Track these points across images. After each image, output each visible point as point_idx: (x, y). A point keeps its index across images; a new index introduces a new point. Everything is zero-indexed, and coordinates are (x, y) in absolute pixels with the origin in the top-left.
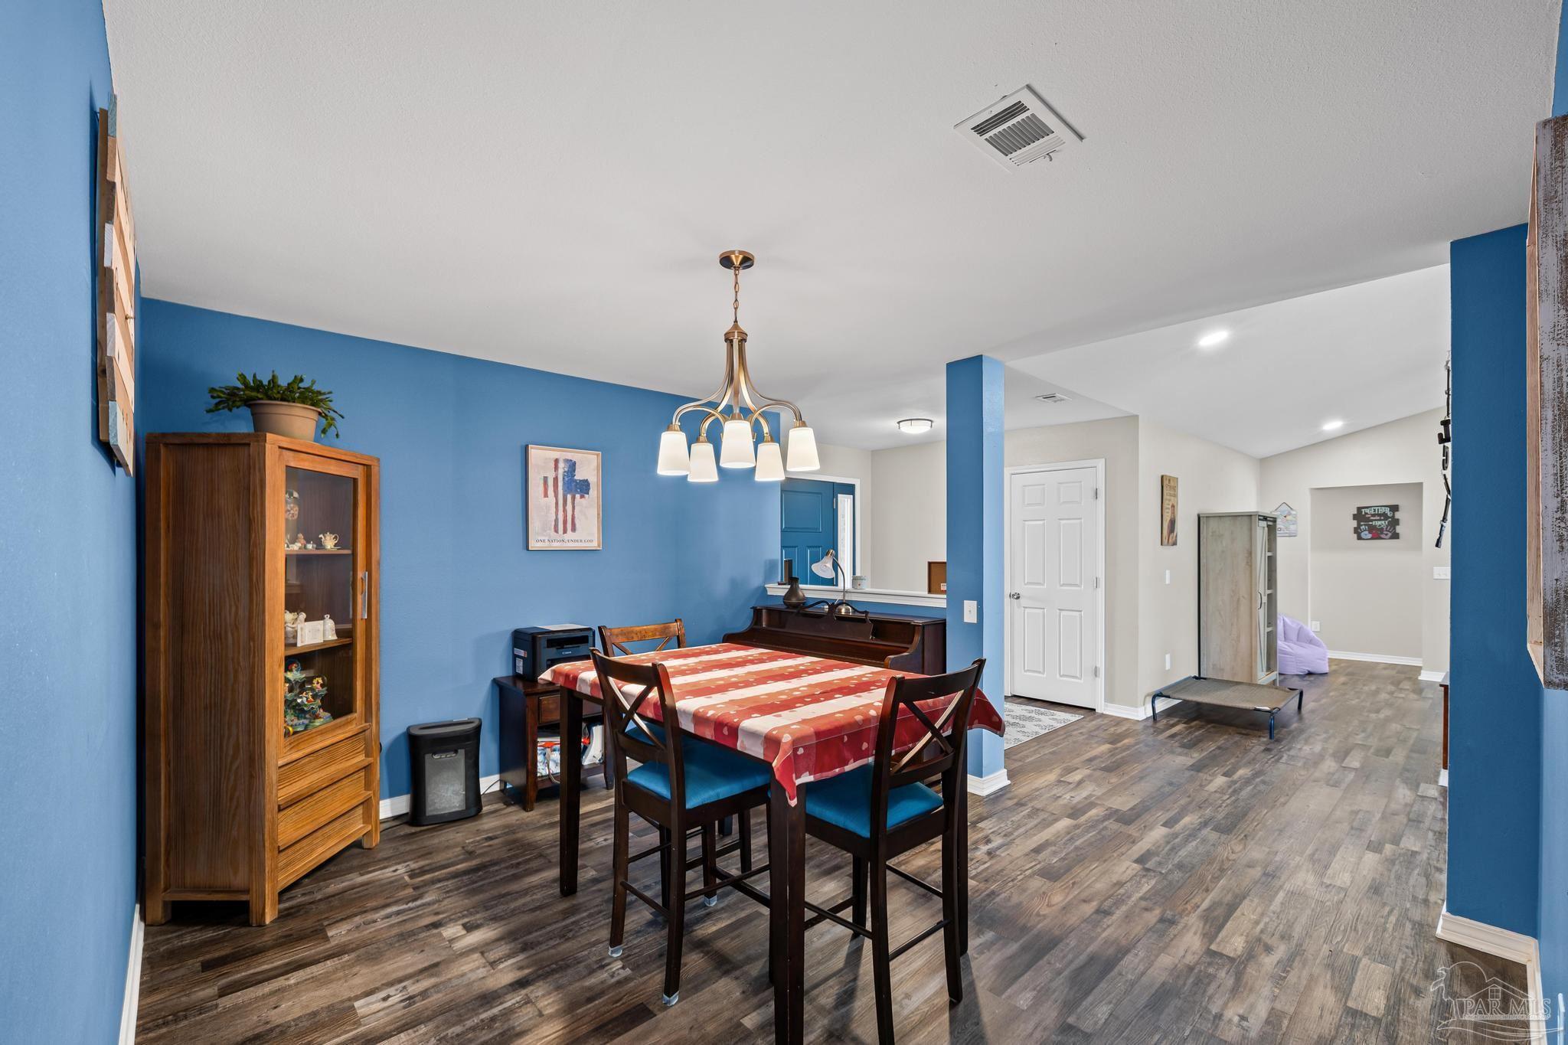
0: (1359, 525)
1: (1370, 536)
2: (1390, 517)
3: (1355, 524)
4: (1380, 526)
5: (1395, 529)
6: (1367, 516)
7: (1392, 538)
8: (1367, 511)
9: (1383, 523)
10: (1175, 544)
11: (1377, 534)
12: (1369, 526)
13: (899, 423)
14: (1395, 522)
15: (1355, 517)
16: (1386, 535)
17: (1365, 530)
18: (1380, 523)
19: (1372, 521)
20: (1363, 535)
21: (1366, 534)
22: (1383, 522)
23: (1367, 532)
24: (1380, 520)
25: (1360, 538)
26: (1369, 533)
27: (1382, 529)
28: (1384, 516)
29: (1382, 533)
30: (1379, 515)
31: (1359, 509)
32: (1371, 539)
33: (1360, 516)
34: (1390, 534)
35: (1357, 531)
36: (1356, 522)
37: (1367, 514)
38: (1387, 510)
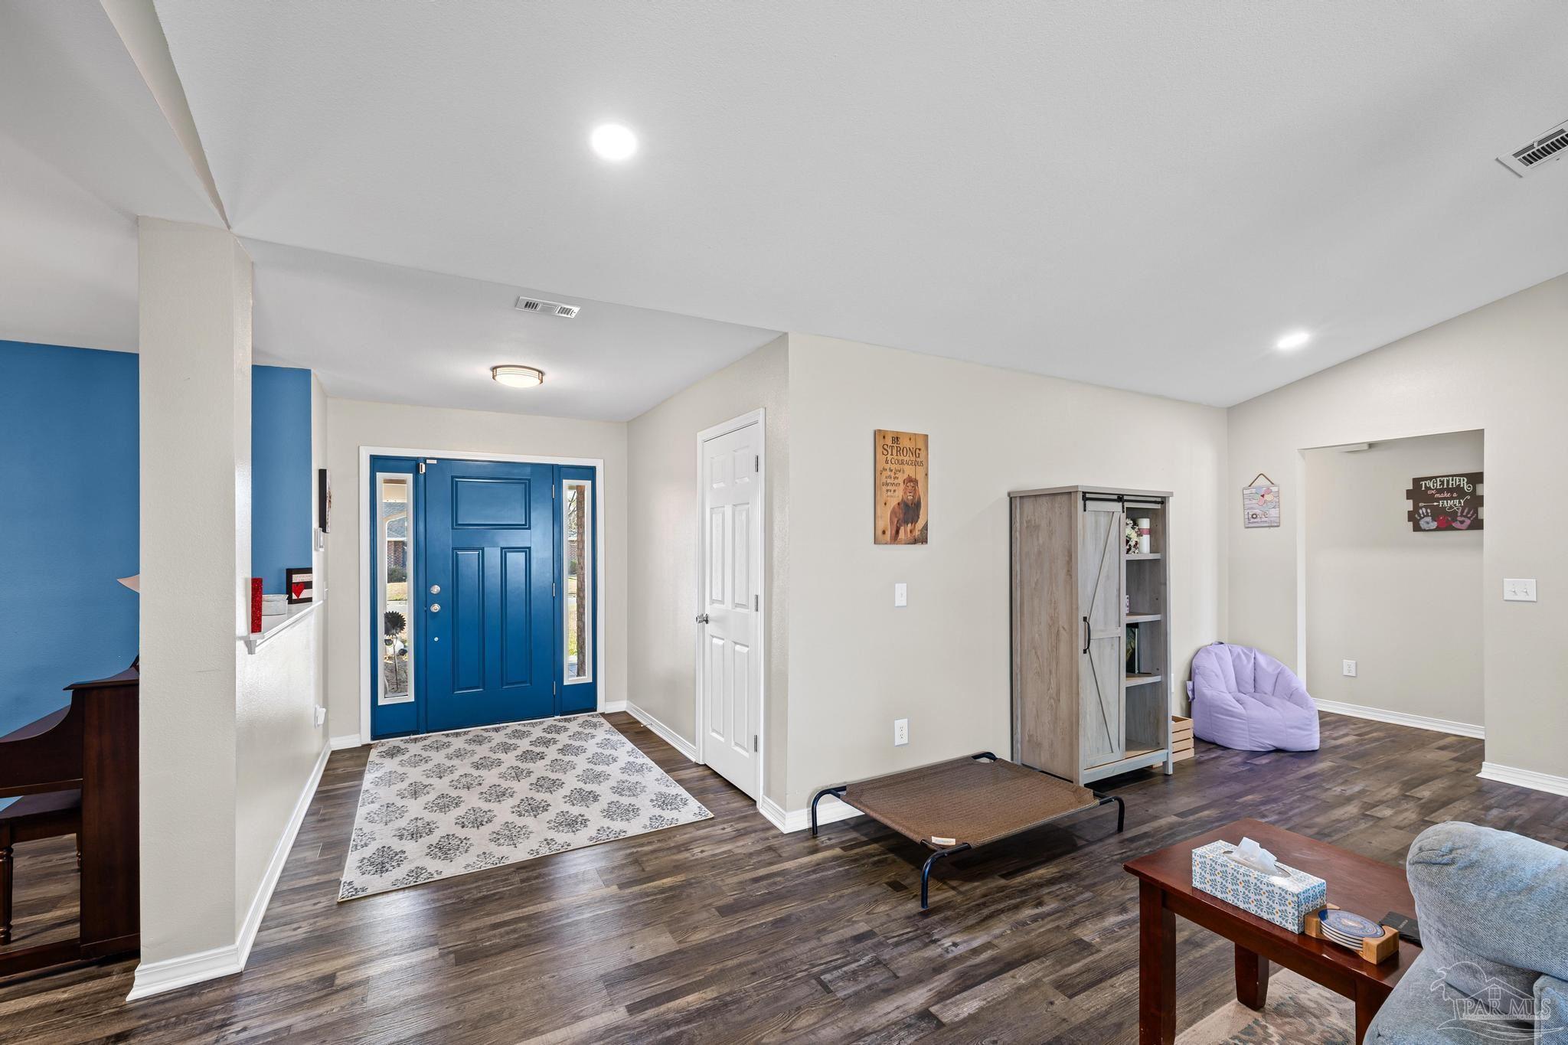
0: (1416, 507)
1: (1434, 525)
2: (1467, 494)
3: (1409, 505)
4: (1451, 507)
5: (1476, 512)
6: (1429, 492)
7: (1470, 528)
8: (1430, 484)
9: (1456, 504)
10: (922, 539)
11: (1446, 522)
12: (1433, 508)
13: (494, 369)
14: (1478, 501)
15: (1410, 494)
16: (1462, 522)
17: (1427, 516)
18: (1450, 503)
19: (1438, 500)
20: (1422, 524)
21: (1427, 522)
22: (1457, 502)
23: (1429, 519)
24: (1452, 498)
25: (1417, 528)
26: (1434, 520)
27: (1455, 512)
28: (1459, 491)
29: (1455, 520)
30: (1449, 490)
31: (1417, 481)
32: (1437, 529)
33: (1418, 492)
34: (1468, 522)
35: (1413, 517)
36: (1411, 502)
37: (1430, 488)
38: (1464, 483)
